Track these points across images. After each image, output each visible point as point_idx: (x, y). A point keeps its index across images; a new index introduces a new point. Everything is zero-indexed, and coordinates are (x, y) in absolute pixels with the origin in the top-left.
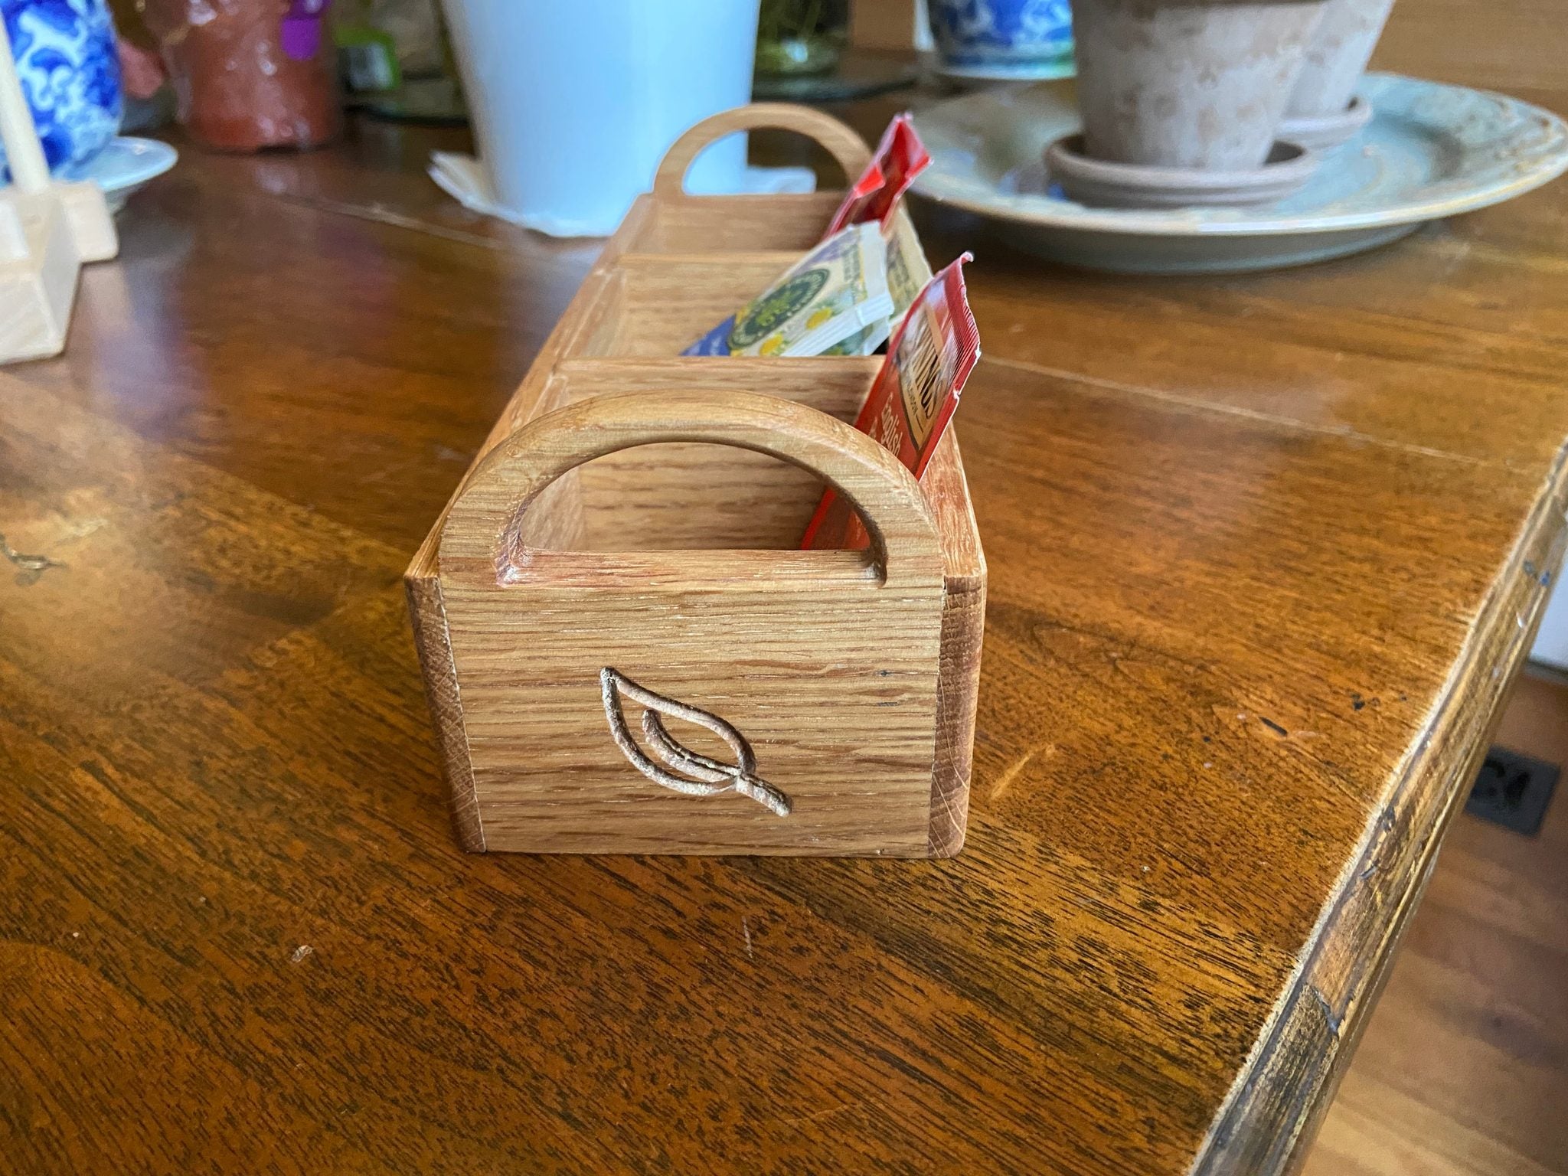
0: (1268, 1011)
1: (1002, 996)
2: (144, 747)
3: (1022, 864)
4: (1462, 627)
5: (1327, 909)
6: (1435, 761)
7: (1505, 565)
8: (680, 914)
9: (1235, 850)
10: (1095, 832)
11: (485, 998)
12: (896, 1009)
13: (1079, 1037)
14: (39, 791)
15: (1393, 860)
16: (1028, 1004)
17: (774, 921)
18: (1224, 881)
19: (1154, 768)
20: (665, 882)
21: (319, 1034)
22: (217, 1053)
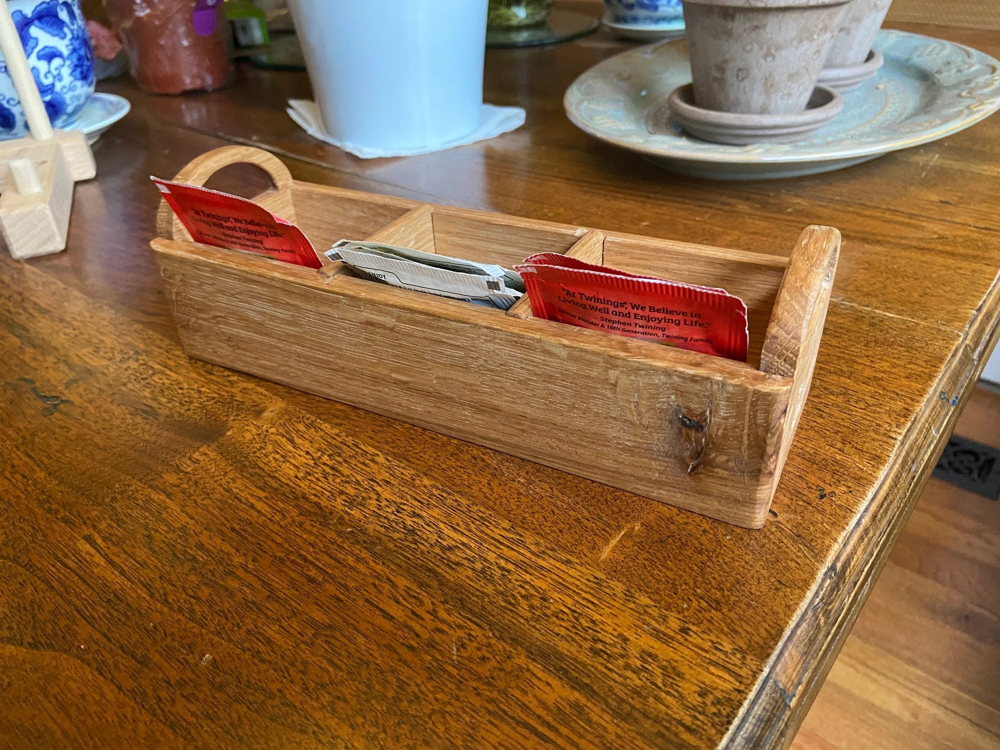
0: (745, 699)
1: (595, 688)
2: (118, 525)
3: (615, 603)
4: (893, 441)
5: (787, 633)
6: (866, 531)
7: (927, 396)
8: (418, 636)
9: (738, 594)
10: (658, 581)
11: (307, 689)
12: (535, 696)
13: (636, 714)
14: (60, 555)
15: (834, 596)
16: (610, 693)
17: (470, 640)
18: (729, 614)
19: (697, 539)
20: (410, 615)
21: (216, 709)
22: (161, 721)
